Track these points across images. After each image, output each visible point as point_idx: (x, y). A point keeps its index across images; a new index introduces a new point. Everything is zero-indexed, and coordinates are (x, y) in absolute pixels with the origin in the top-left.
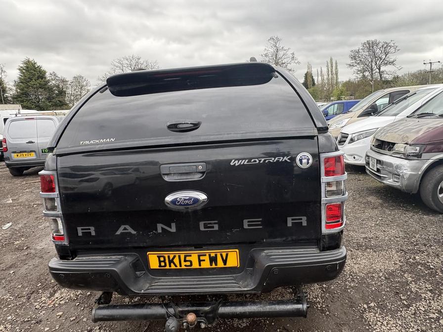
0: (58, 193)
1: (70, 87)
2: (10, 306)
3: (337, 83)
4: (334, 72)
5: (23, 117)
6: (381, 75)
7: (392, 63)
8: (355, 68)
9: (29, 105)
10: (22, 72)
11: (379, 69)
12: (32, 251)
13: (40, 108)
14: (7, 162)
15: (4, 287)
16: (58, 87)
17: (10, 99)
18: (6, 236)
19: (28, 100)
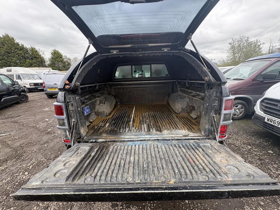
0: (66, 116)
1: (72, 62)
2: (44, 165)
5: (52, 73)
9: (55, 68)
10: (52, 54)
12: (56, 134)
13: (60, 70)
14: (45, 92)
15: (42, 153)
16: (67, 61)
17: (47, 65)
18: (44, 126)
19: (55, 66)
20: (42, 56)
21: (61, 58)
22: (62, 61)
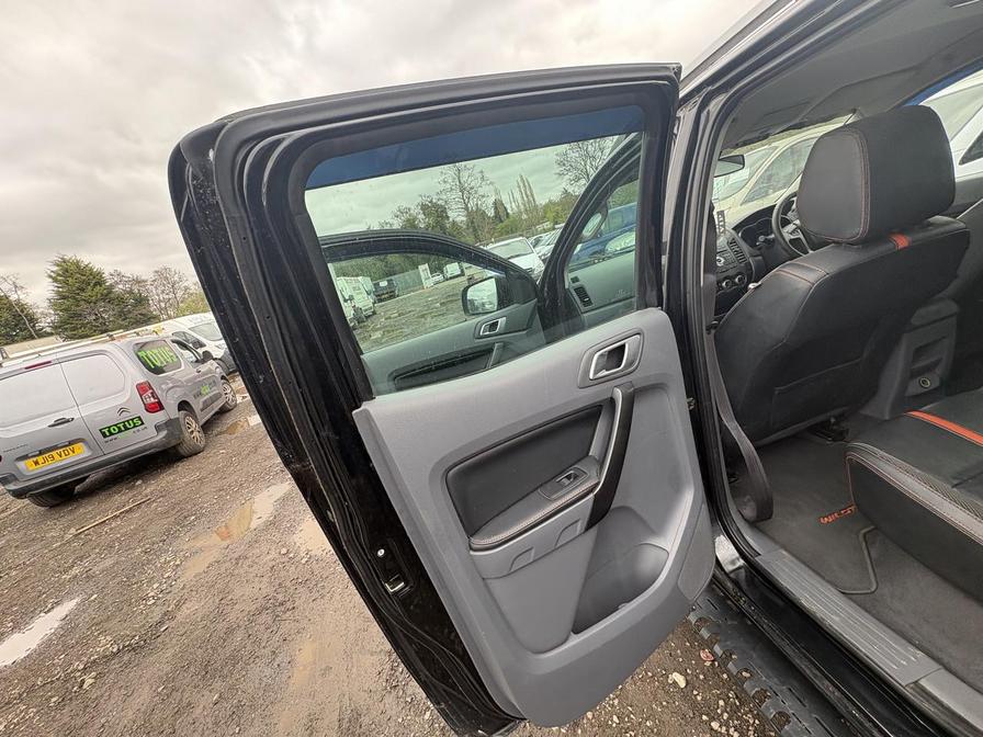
1: (153, 288)
3: (536, 206)
4: (529, 193)
8: (567, 177)
10: (55, 280)
14: (13, 485)
16: (131, 292)
19: (84, 326)
20: (13, 297)
21: (99, 283)
22: (108, 296)
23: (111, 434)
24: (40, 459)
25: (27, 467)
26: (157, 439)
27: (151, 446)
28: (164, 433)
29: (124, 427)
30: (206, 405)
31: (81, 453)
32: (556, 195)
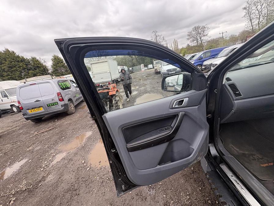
3: (178, 49)
4: (176, 45)
6: (201, 42)
7: (206, 35)
8: (190, 40)
11: (201, 39)
14: (25, 117)
19: (58, 73)
20: (44, 64)
22: (64, 66)
23: (50, 106)
24: (32, 110)
25: (29, 112)
26: (61, 109)
27: (59, 111)
28: (63, 108)
29: (53, 104)
30: (77, 100)
31: (42, 110)
32: (185, 46)
